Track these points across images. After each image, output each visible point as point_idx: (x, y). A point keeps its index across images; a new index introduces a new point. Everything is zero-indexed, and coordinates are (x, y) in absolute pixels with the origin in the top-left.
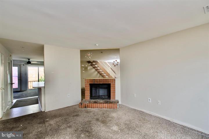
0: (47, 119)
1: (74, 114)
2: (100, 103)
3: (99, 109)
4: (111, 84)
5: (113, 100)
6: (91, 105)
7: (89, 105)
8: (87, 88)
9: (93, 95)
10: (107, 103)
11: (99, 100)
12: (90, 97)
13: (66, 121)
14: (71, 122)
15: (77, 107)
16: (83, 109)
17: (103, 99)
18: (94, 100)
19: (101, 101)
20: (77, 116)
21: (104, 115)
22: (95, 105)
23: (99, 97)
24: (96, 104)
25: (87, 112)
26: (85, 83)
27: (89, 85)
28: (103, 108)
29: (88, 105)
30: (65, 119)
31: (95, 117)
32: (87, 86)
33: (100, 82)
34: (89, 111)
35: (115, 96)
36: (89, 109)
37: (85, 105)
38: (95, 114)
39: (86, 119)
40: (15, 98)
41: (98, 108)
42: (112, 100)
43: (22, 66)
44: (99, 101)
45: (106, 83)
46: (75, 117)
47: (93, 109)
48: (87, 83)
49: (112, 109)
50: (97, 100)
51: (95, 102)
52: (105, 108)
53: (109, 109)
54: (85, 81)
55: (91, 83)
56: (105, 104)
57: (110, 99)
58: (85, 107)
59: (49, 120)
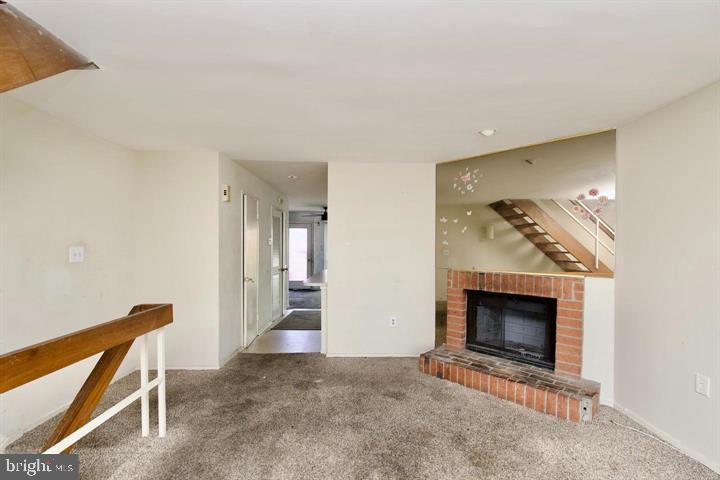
0: (318, 378)
1: (392, 390)
2: (494, 376)
3: (492, 397)
4: (560, 300)
5: (565, 378)
6: (461, 374)
7: (455, 373)
8: (455, 305)
9: (481, 336)
10: (528, 380)
11: (497, 361)
12: (468, 341)
13: (359, 402)
14: (368, 413)
15: (414, 366)
16: (431, 380)
17: (521, 360)
18: (478, 357)
19: (508, 367)
20: (397, 396)
21: (500, 432)
22: (477, 377)
23: (504, 350)
24: (480, 375)
25: (438, 396)
26: (449, 284)
27: (461, 295)
28: (510, 399)
29: (448, 371)
30: (359, 394)
31: (456, 427)
32: (453, 299)
33: (505, 286)
34: (444, 392)
35: (580, 361)
36: (450, 384)
37: (440, 366)
38: (461, 414)
39: (420, 422)
40: (293, 304)
41: (485, 391)
42: (560, 374)
43: (315, 225)
44: (498, 364)
45: (534, 294)
46: (390, 400)
47: (464, 390)
48: (455, 285)
49: (549, 418)
50: (493, 359)
51: (479, 367)
52: (519, 402)
53: (533, 414)
54: (449, 277)
55: (471, 288)
56: (516, 386)
57: (552, 368)
58: (440, 375)
59: (320, 384)
